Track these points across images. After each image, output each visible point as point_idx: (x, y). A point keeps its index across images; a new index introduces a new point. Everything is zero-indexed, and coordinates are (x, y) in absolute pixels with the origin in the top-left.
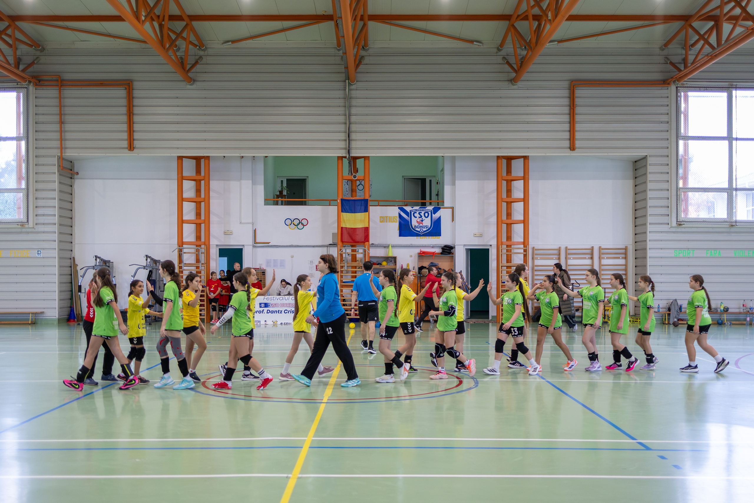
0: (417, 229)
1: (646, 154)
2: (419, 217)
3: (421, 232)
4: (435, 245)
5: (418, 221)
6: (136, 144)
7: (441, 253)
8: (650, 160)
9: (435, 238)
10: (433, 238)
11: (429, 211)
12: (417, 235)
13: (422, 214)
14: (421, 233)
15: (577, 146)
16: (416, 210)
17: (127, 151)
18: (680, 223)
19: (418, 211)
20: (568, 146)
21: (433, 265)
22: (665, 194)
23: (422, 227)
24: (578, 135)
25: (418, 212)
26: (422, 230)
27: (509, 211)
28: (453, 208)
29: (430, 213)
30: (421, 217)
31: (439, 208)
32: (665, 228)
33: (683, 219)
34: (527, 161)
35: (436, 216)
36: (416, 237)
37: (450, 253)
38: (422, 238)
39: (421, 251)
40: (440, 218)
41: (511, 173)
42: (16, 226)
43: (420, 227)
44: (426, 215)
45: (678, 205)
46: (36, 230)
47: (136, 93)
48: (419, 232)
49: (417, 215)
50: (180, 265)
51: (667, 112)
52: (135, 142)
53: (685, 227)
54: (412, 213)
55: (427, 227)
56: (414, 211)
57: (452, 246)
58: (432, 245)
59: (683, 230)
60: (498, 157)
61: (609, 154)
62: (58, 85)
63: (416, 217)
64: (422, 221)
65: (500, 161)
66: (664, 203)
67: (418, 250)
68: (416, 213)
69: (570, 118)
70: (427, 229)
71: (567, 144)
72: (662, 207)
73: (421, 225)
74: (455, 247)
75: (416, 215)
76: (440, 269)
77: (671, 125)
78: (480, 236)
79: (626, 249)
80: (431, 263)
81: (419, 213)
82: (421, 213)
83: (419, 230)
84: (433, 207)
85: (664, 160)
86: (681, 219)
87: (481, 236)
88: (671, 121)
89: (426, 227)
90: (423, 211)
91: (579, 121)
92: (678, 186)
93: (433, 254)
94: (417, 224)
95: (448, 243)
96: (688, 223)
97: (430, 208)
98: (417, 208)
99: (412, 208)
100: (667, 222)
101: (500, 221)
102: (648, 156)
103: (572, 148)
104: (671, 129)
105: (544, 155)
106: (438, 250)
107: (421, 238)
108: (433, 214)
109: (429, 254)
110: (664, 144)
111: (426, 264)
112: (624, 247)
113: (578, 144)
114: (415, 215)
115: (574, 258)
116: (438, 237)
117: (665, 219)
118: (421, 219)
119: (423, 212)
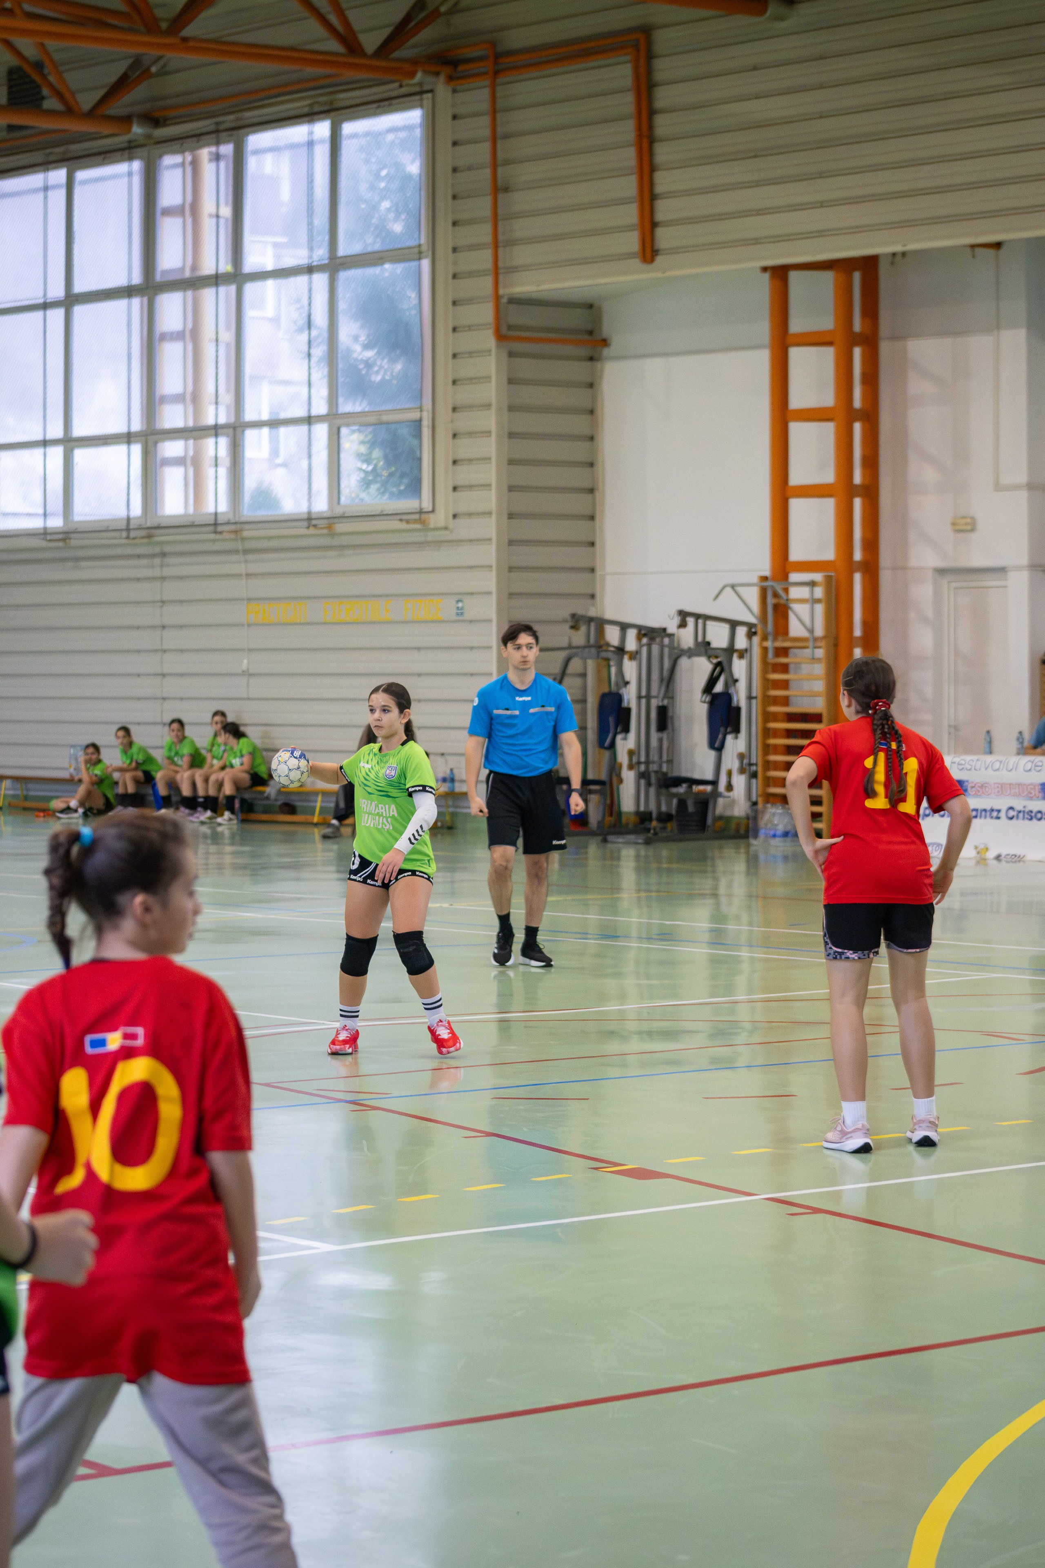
6: (664, 237)
17: (637, 263)
42: (396, 525)
46: (454, 536)
47: (663, 68)
50: (765, 644)
52: (660, 232)
62: (486, 73)
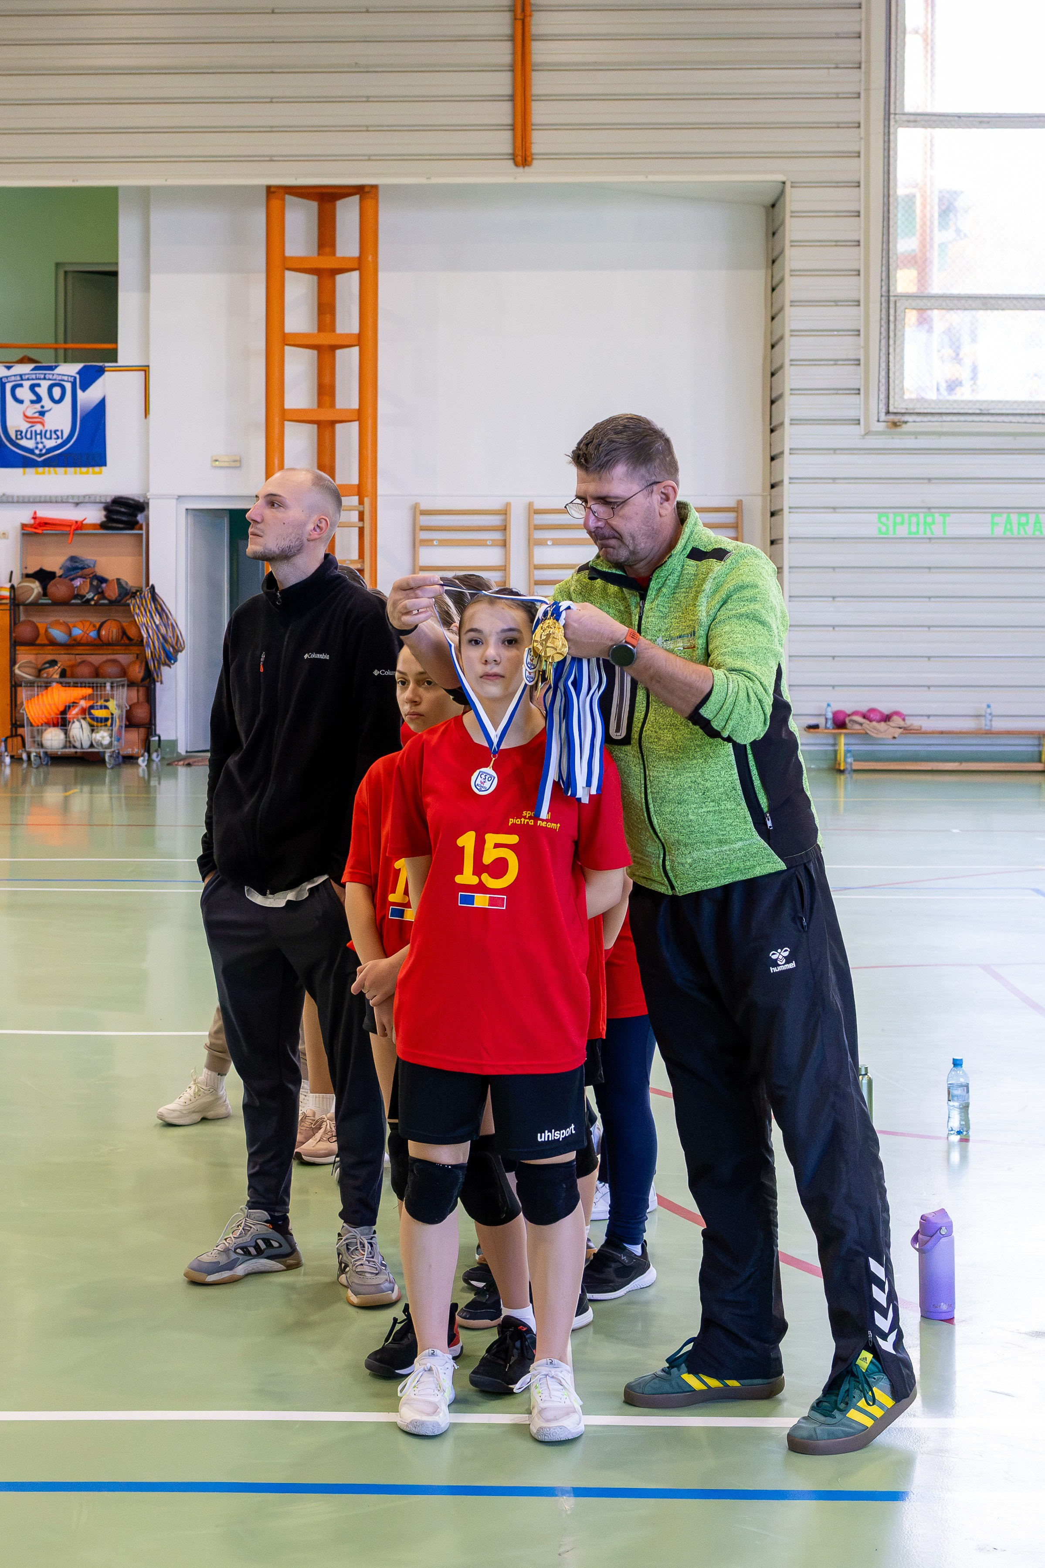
0: (24, 443)
1: (783, 178)
2: (32, 402)
3: (37, 452)
4: (84, 497)
5: (30, 413)
7: (103, 526)
8: (794, 200)
9: (87, 473)
10: (81, 473)
11: (66, 378)
12: (26, 462)
13: (43, 391)
14: (40, 455)
15: (536, 149)
16: (21, 376)
18: (896, 418)
19: (28, 379)
20: (508, 149)
21: (75, 567)
22: (847, 317)
23: (41, 434)
24: (539, 112)
25: (27, 384)
26: (40, 446)
27: (327, 380)
28: (145, 370)
29: (68, 386)
30: (39, 399)
31: (101, 371)
32: (850, 435)
33: (911, 406)
34: (369, 202)
35: (89, 397)
36: (20, 471)
37: (133, 525)
38: (43, 473)
39: (34, 518)
40: (101, 407)
41: (333, 245)
43: (36, 434)
44: (57, 392)
45: (891, 357)
48: (31, 451)
49: (24, 393)
51: (855, 28)
53: (916, 434)
54: (8, 387)
55: (59, 433)
56: (13, 378)
57: (137, 498)
58: (73, 497)
59: (910, 443)
60: (271, 191)
61: (651, 178)
63: (21, 402)
64: (42, 413)
65: (275, 203)
66: (845, 347)
67: (25, 516)
68: (21, 386)
69: (514, 53)
70: (60, 441)
71: (503, 142)
72: (836, 362)
73: (38, 428)
74: (148, 504)
75: (21, 393)
76: (102, 580)
77: (868, 74)
78: (233, 464)
79: (737, 509)
80: (73, 559)
81: (32, 388)
82: (39, 385)
83: (29, 444)
84: (79, 366)
85: (845, 199)
86: (904, 405)
87: (238, 464)
88: (868, 61)
89: (54, 436)
90: (45, 379)
91: (546, 64)
92: (892, 288)
93: (79, 526)
94: (24, 426)
95: (130, 490)
96: (925, 419)
97: (71, 369)
98: (25, 369)
99: (9, 368)
100: (852, 414)
101: (276, 412)
102: (788, 185)
103: (519, 159)
104: (868, 90)
105: (423, 180)
106: (94, 515)
107: (37, 473)
108: (79, 392)
109: (61, 528)
110: (846, 140)
111: (54, 562)
112: (732, 503)
113: (540, 142)
114: (19, 392)
115: (557, 543)
116: (97, 469)
117: (850, 406)
118: (38, 407)
119: (45, 384)
